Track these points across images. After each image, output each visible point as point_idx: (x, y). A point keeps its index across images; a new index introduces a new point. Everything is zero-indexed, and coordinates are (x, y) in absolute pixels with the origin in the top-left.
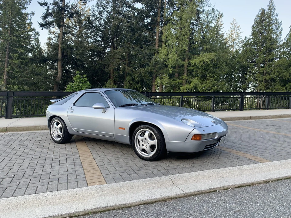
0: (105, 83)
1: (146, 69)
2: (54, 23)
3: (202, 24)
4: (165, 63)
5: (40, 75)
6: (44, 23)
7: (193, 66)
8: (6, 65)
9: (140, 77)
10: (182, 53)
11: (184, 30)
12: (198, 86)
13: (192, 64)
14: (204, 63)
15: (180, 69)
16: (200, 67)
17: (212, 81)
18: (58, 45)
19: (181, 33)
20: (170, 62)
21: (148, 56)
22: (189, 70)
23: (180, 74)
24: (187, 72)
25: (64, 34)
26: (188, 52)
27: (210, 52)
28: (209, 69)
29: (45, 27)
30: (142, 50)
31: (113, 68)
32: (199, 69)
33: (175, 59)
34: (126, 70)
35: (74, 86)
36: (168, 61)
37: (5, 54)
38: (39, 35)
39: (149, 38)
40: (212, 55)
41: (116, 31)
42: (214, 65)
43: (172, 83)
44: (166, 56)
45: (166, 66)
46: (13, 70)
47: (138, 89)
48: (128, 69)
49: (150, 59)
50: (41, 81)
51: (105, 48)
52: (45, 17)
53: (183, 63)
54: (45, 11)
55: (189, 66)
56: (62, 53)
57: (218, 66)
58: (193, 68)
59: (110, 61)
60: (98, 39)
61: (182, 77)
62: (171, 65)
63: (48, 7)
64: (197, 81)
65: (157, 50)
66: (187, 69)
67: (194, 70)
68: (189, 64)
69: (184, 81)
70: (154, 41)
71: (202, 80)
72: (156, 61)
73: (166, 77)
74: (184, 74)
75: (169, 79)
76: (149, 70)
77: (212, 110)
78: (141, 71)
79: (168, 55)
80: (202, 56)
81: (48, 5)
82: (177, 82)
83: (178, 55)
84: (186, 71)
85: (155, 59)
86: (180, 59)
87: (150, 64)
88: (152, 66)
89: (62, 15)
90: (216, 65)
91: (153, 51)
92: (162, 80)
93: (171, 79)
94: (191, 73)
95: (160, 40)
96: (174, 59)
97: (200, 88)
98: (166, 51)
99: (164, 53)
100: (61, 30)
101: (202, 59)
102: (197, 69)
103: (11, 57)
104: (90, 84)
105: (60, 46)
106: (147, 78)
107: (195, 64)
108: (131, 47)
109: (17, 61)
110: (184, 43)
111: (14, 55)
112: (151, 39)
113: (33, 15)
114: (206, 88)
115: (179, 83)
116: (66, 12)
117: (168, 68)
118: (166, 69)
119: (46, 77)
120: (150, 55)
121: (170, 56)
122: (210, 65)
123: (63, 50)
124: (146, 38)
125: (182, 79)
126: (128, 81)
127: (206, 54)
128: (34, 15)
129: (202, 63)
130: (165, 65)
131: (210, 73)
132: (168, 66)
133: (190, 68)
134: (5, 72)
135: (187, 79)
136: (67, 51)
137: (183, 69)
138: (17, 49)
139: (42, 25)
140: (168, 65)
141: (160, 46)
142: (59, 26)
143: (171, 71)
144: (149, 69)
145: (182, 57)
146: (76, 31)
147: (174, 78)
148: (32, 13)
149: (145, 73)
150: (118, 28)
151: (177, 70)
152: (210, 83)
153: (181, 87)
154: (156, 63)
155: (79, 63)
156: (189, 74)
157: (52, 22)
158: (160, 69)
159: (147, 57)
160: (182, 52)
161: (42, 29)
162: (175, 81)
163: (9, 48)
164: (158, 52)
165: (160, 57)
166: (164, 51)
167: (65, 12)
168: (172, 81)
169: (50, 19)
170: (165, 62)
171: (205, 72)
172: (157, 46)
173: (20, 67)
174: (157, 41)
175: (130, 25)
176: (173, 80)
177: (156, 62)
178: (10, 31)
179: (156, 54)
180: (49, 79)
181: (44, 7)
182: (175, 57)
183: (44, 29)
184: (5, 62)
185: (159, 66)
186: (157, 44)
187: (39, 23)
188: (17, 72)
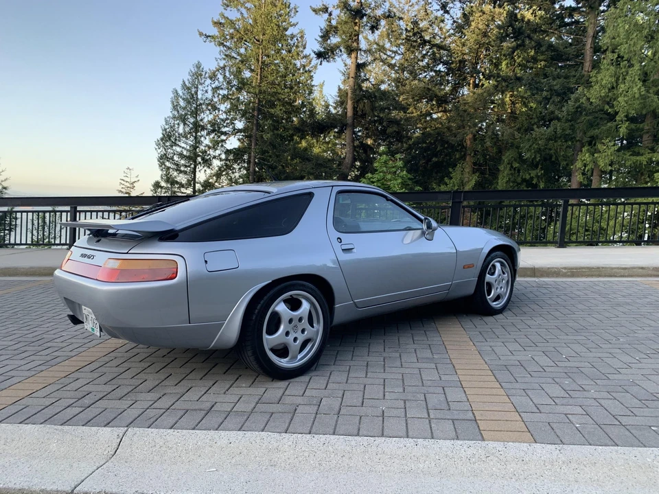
0: (451, 170)
2: (342, 48)
4: (607, 110)
6: (322, 50)
18: (347, 94)
20: (623, 104)
25: (360, 67)
29: (326, 58)
33: (637, 96)
35: (374, 180)
36: (614, 103)
37: (253, 123)
39: (566, 47)
41: (480, 42)
43: (628, 164)
44: (609, 89)
45: (612, 117)
47: (534, 182)
48: (506, 133)
49: (565, 101)
51: (455, 88)
52: (325, 36)
54: (324, 25)
56: (355, 109)
60: (438, 69)
62: (625, 114)
63: (330, 14)
65: (585, 78)
70: (580, 54)
72: (579, 107)
73: (608, 148)
75: (618, 151)
76: (559, 131)
78: (536, 135)
81: (329, 10)
82: (643, 159)
85: (577, 101)
86: (656, 93)
88: (567, 121)
89: (356, 26)
91: (574, 80)
92: (596, 155)
93: (626, 152)
96: (635, 97)
98: (611, 76)
99: (604, 82)
100: (354, 60)
104: (409, 176)
105: (350, 94)
112: (571, 49)
117: (615, 123)
118: (609, 124)
119: (321, 165)
121: (622, 87)
123: (356, 102)
126: (508, 164)
130: (607, 113)
132: (616, 116)
134: (252, 158)
136: (364, 106)
139: (320, 55)
140: (617, 113)
141: (596, 65)
142: (350, 51)
143: (623, 130)
144: (558, 128)
146: (398, 57)
149: (549, 139)
154: (579, 110)
157: (338, 45)
158: (592, 126)
161: (321, 64)
162: (638, 158)
163: (259, 111)
164: (588, 84)
165: (595, 94)
166: (605, 77)
167: (362, 17)
169: (334, 40)
170: (607, 107)
172: (587, 65)
173: (274, 147)
174: (588, 52)
176: (631, 155)
177: (577, 108)
178: (260, 75)
179: (580, 89)
180: (327, 167)
181: (322, 17)
182: (635, 90)
183: (323, 63)
185: (588, 118)
186: (588, 60)
187: (315, 52)
188: (270, 157)
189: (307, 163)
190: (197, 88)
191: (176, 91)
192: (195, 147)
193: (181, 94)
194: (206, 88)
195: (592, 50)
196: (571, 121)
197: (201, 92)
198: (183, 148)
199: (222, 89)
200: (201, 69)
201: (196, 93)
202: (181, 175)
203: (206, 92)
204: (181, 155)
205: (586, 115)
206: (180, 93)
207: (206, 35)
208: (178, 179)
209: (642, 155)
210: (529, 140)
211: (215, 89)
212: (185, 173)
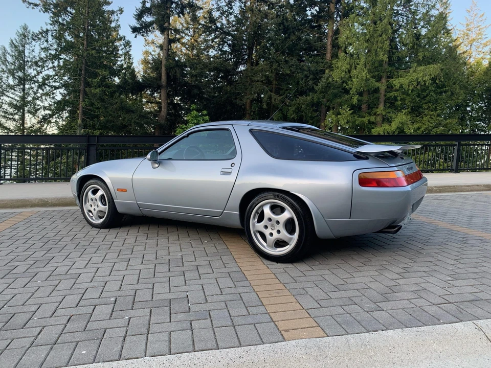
1: (309, 98)
2: (155, 26)
3: (414, 13)
4: (345, 86)
5: (134, 113)
6: (138, 26)
7: (396, 90)
8: (81, 97)
9: (297, 113)
10: (376, 67)
11: (382, 25)
12: (405, 126)
13: (395, 86)
14: (418, 83)
15: (371, 95)
16: (410, 91)
17: (432, 117)
18: (161, 62)
19: (375, 31)
20: (355, 84)
21: (314, 75)
22: (388, 99)
23: (372, 106)
24: (385, 101)
25: (171, 42)
26: (387, 64)
27: (429, 63)
28: (427, 95)
29: (140, 33)
30: (302, 63)
31: (251, 98)
32: (408, 95)
33: (364, 78)
34: (273, 101)
36: (349, 82)
37: (80, 80)
38: (131, 46)
39: (315, 42)
40: (434, 69)
41: (255, 33)
42: (438, 87)
43: (357, 122)
44: (346, 72)
45: (347, 91)
46: (92, 104)
48: (276, 99)
49: (316, 80)
50: (135, 122)
51: (237, 64)
52: (139, 16)
53: (378, 84)
54: (140, 6)
55: (389, 90)
56: (168, 74)
57: (444, 89)
58: (396, 95)
59: (245, 86)
60: (224, 50)
61: (375, 110)
62: (355, 90)
64: (404, 117)
65: (329, 64)
66: (385, 96)
67: (399, 98)
68: (390, 87)
69: (379, 119)
70: (324, 47)
71: (414, 115)
73: (346, 112)
74: (378, 104)
75: (352, 114)
76: (315, 99)
77: (453, 170)
78: (300, 101)
79: (349, 71)
80: (414, 71)
82: (366, 120)
83: (370, 71)
84: (382, 99)
85: (327, 79)
86: (373, 77)
87: (316, 88)
88: (322, 92)
89: (167, 10)
90: (440, 88)
91: (322, 65)
92: (339, 116)
93: (355, 115)
94: (391, 104)
95: (335, 46)
96: (362, 79)
97: (410, 130)
98: (347, 64)
99: (344, 67)
100: (166, 36)
101: (415, 76)
102: (405, 96)
103: (88, 84)
105: (164, 62)
106: (310, 115)
107: (401, 86)
108: (283, 60)
109: (98, 90)
110: (381, 48)
111: (94, 80)
112: (319, 44)
113: (121, 13)
114: (421, 130)
115: (369, 121)
116: (174, 5)
117: (350, 96)
118: (346, 96)
119: (143, 116)
120: (317, 73)
121: (354, 72)
122: (430, 88)
123: (169, 69)
124: (309, 43)
125: (375, 114)
127: (422, 68)
128: (123, 13)
129: (415, 84)
130: (344, 89)
131: (429, 102)
132: (351, 91)
133: (391, 94)
134: (80, 109)
135: (384, 114)
136: (176, 73)
137: (376, 95)
138: (97, 70)
139: (135, 30)
140: (351, 89)
141: (335, 56)
142: (163, 30)
143: (355, 100)
144: (315, 97)
145: (376, 73)
146: (188, 38)
147: (360, 114)
148: (119, 10)
149: (308, 105)
150: (260, 27)
151: (365, 98)
152: (429, 121)
153: (373, 128)
154: (328, 86)
155: (196, 91)
156: (388, 105)
157: (151, 24)
158: (336, 97)
159: (311, 76)
160: (376, 65)
161: (136, 37)
162: (363, 119)
163: (86, 70)
164: (331, 67)
165: (336, 76)
166: (342, 64)
167: (172, 4)
168: (356, 118)
169: (148, 19)
170: (345, 84)
171: (419, 100)
172: (328, 56)
173: (103, 100)
174: (329, 47)
175: (282, 20)
176: (358, 117)
177: (328, 84)
178: (87, 41)
179: (327, 71)
180: (148, 118)
182: (364, 74)
183: (138, 36)
184: (79, 92)
185: (334, 91)
186: (329, 52)
187: (131, 27)
188: (98, 108)
189: (132, 114)
190: (24, 47)
191: (4, 48)
192: (23, 98)
193: (9, 51)
194: (33, 48)
195: (331, 46)
196: (323, 92)
197: (28, 51)
198: (12, 98)
199: (50, 49)
200: (28, 30)
201: (24, 52)
202: (8, 122)
203: (33, 51)
204: (11, 104)
205: (333, 89)
206: (9, 49)
207: (28, 2)
208: (7, 125)
209: (364, 117)
210: (295, 104)
211: (46, 49)
212: (14, 120)
